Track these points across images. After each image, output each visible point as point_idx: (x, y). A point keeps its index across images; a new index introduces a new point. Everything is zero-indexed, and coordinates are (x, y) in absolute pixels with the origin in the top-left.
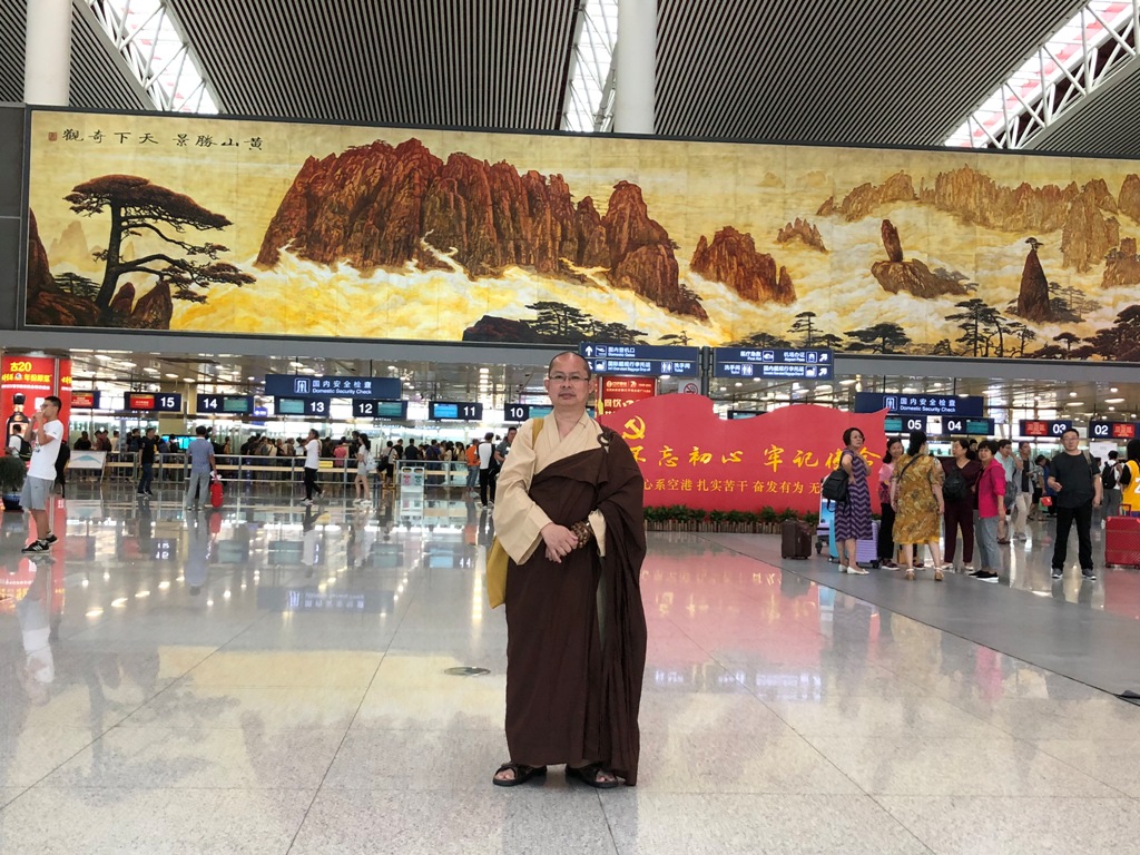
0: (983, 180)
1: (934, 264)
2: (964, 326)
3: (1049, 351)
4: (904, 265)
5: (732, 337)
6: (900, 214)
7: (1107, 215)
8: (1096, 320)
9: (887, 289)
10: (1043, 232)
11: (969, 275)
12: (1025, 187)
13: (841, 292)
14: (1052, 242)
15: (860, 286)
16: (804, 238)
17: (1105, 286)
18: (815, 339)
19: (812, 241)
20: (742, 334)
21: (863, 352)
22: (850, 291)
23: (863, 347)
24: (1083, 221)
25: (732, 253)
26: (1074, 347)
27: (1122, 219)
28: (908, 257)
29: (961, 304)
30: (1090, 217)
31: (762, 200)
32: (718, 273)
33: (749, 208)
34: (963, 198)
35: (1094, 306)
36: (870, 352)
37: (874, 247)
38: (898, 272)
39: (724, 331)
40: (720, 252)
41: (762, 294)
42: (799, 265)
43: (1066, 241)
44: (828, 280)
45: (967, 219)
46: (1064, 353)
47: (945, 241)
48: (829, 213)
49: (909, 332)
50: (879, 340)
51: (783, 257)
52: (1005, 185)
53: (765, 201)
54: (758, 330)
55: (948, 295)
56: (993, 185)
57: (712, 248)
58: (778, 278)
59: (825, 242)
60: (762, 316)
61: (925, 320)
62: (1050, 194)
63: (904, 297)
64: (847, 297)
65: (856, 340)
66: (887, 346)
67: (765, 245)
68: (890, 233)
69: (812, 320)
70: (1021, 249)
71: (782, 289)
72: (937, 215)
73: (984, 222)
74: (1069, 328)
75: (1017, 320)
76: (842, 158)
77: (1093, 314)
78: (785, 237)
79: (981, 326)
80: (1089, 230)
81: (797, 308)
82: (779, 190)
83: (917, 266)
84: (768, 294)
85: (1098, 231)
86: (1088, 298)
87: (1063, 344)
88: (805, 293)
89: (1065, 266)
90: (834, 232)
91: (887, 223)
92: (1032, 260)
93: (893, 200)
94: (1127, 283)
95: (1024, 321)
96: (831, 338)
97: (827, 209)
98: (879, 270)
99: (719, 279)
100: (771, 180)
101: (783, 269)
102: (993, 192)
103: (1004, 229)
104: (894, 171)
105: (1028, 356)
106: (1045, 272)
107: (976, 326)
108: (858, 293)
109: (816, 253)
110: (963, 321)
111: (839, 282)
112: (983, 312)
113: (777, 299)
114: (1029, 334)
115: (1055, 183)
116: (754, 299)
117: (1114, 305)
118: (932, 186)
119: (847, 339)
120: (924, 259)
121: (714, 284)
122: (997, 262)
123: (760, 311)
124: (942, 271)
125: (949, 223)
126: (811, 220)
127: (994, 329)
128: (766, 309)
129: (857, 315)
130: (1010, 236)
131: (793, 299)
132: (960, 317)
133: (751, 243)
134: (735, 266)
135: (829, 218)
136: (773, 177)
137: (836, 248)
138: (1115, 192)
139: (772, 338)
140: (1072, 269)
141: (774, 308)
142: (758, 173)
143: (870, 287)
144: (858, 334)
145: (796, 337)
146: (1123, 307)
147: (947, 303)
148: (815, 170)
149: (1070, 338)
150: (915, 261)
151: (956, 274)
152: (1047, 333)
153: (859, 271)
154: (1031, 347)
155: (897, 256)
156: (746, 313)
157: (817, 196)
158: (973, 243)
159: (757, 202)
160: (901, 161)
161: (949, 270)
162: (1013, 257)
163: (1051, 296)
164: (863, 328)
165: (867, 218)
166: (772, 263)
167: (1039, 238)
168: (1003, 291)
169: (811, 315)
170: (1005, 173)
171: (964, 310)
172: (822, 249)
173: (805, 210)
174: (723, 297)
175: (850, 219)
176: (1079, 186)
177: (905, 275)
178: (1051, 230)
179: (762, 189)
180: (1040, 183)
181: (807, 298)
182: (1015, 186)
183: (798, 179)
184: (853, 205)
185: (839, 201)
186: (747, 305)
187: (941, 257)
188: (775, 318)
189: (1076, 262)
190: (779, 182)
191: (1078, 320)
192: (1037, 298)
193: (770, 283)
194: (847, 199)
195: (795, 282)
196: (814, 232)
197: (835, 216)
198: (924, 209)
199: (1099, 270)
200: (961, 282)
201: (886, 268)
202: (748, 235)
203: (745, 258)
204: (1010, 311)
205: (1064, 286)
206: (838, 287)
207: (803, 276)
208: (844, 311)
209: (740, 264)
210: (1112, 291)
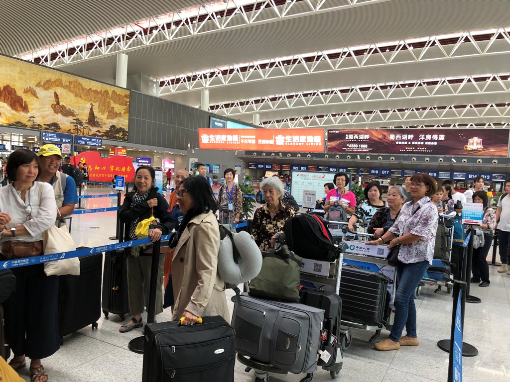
0: (81, 85)
1: (68, 107)
2: (75, 126)
3: (95, 135)
4: (60, 106)
5: (9, 121)
6: (59, 91)
7: (108, 100)
8: (105, 127)
9: (55, 112)
10: (94, 102)
11: (76, 112)
12: (90, 89)
13: (42, 111)
14: (96, 105)
15: (48, 110)
16: (32, 93)
17: (107, 119)
18: (35, 125)
19: (34, 94)
20: (12, 121)
21: (48, 131)
22: (45, 111)
23: (49, 129)
24: (103, 101)
25: (9, 94)
26: (100, 134)
27: (112, 102)
28: (61, 104)
29: (74, 119)
30: (105, 100)
31: (19, 78)
32: (4, 100)
33: (14, 80)
34: (75, 89)
35: (105, 124)
36: (50, 131)
37: (52, 99)
38: (58, 108)
39: (6, 119)
40: (5, 93)
41: (19, 109)
42: (30, 101)
43: (99, 106)
44: (39, 107)
45: (76, 95)
46: (98, 136)
47: (71, 101)
48: (39, 87)
49: (61, 126)
50: (53, 127)
51: (26, 98)
52: (86, 87)
53: (20, 79)
54: (18, 120)
55: (71, 116)
56: (83, 87)
57: (3, 91)
58: (24, 104)
59: (38, 95)
60: (19, 116)
61: (66, 123)
62: (96, 92)
63: (60, 116)
64: (44, 113)
65: (47, 127)
66: (55, 130)
67: (20, 93)
68: (56, 96)
69: (34, 119)
70: (89, 106)
71: (25, 108)
72: (69, 93)
73: (80, 97)
74: (99, 129)
75: (87, 126)
76: (43, 70)
77: (104, 126)
78: (26, 91)
79: (79, 126)
80: (104, 103)
81: (29, 115)
82: (25, 76)
83: (63, 107)
84: (21, 109)
85: (106, 104)
86: (104, 121)
87: (98, 133)
88: (32, 110)
89: (99, 112)
90: (40, 92)
91: (55, 92)
92: (91, 109)
93: (57, 86)
94: (112, 119)
95: (89, 126)
96: (39, 125)
97: (38, 85)
98: (53, 106)
99: (5, 102)
100: (21, 72)
101: (25, 102)
102: (83, 89)
103: (85, 100)
104: (58, 77)
105: (90, 136)
106: (94, 113)
107: (78, 126)
108: (47, 113)
109: (35, 98)
110: (75, 124)
111: (42, 109)
112: (79, 122)
113: (23, 111)
114: (90, 130)
115: (97, 89)
116: (16, 110)
117: (109, 124)
118: (68, 84)
119: (44, 127)
120: (65, 105)
121: (3, 103)
122: (83, 109)
123: (18, 114)
124: (69, 109)
125: (72, 95)
126: (34, 88)
127: (82, 127)
128: (20, 114)
129: (47, 119)
130: (87, 102)
131: (29, 112)
132: (74, 123)
133: (15, 92)
134: (10, 98)
135: (39, 88)
136: (22, 72)
137: (41, 98)
138: (110, 94)
139: (22, 123)
140: (100, 113)
141: (23, 114)
142: (18, 69)
143: (51, 111)
144: (47, 125)
145: (29, 124)
146: (111, 125)
147: (71, 119)
148: (35, 72)
149: (99, 132)
150: (63, 105)
151: (73, 110)
152: (94, 130)
153: (47, 106)
154: (91, 133)
155: (58, 103)
156: (13, 114)
157: (36, 81)
158: (77, 102)
159: (17, 79)
160: (60, 75)
161: (72, 109)
162: (87, 108)
163: (95, 120)
164: (49, 123)
165: (50, 90)
166: (22, 99)
167: (93, 104)
168: (84, 118)
169: (34, 117)
170: (86, 84)
171: (75, 121)
172: (37, 97)
173: (32, 84)
174: (6, 108)
175: (45, 89)
176: (103, 91)
177: (60, 109)
178: (96, 102)
179: (19, 75)
180: (94, 89)
181: (33, 112)
182: (88, 89)
183: (30, 74)
184: (47, 85)
185: (42, 83)
186: (14, 112)
187: (70, 105)
188: (23, 117)
189: (101, 112)
190: (24, 73)
191: (101, 127)
192: (92, 121)
193: (21, 105)
194: (45, 83)
195: (29, 106)
196: (35, 92)
197: (41, 88)
198: (65, 90)
199: (106, 114)
200: (75, 113)
201: (55, 106)
202: (14, 89)
203: (13, 96)
204: (86, 123)
205: (98, 118)
206: (42, 110)
207: (31, 105)
208: (43, 117)
209: (12, 98)
210: (110, 120)
